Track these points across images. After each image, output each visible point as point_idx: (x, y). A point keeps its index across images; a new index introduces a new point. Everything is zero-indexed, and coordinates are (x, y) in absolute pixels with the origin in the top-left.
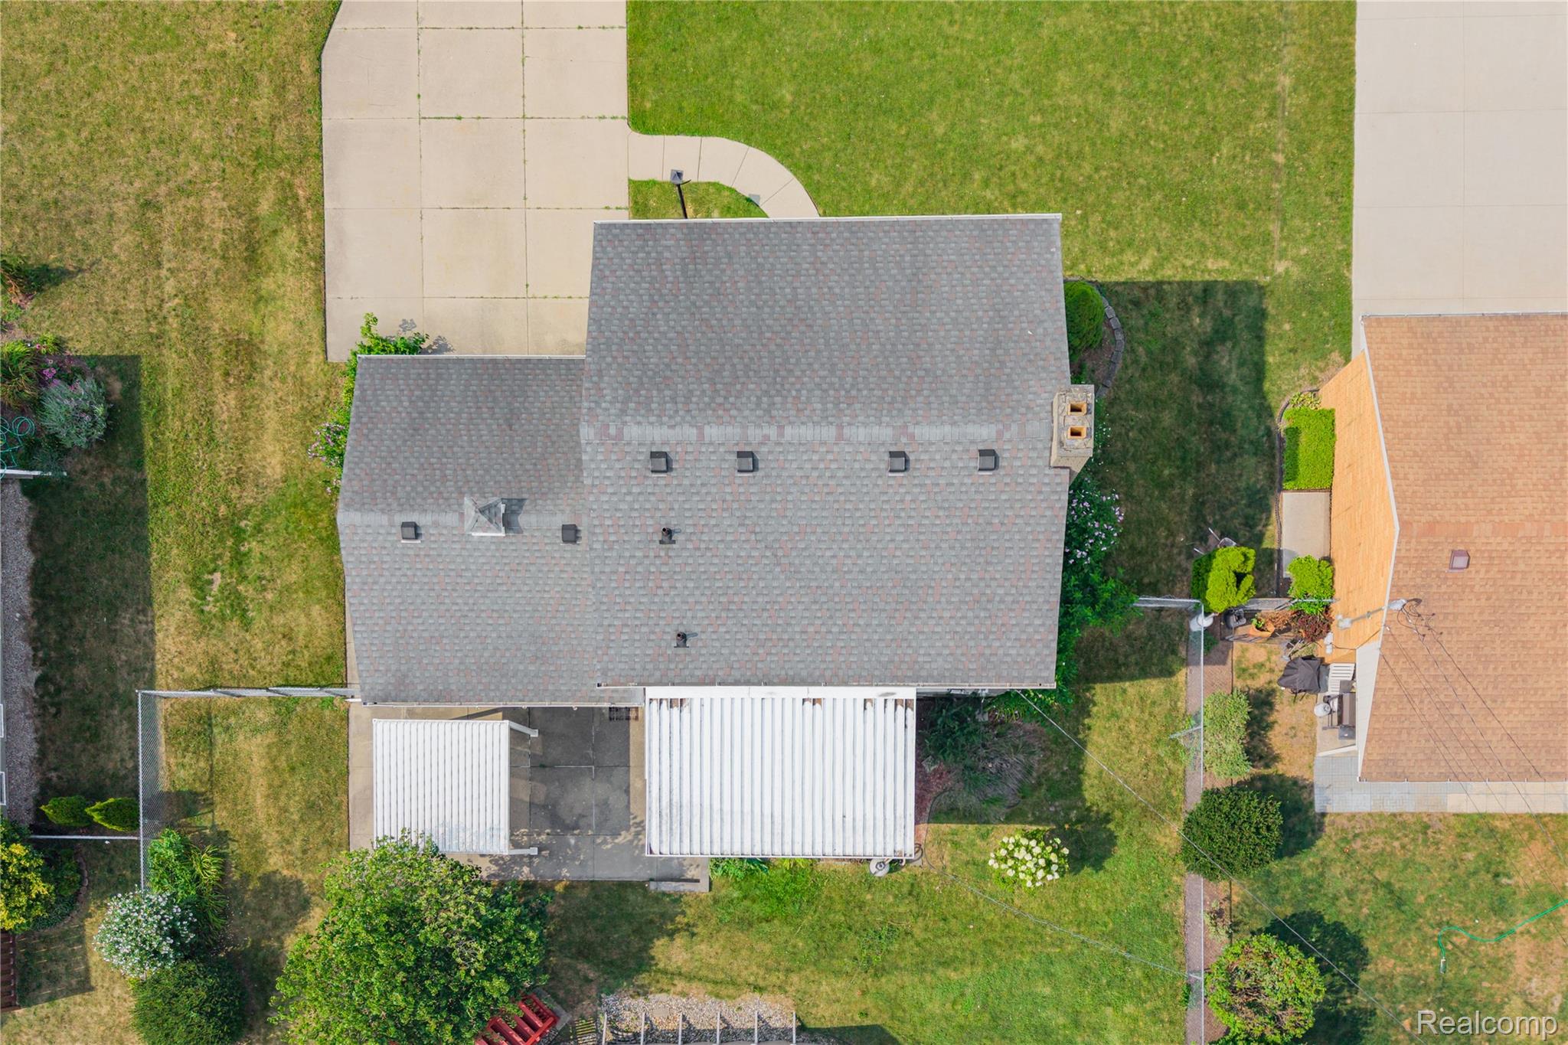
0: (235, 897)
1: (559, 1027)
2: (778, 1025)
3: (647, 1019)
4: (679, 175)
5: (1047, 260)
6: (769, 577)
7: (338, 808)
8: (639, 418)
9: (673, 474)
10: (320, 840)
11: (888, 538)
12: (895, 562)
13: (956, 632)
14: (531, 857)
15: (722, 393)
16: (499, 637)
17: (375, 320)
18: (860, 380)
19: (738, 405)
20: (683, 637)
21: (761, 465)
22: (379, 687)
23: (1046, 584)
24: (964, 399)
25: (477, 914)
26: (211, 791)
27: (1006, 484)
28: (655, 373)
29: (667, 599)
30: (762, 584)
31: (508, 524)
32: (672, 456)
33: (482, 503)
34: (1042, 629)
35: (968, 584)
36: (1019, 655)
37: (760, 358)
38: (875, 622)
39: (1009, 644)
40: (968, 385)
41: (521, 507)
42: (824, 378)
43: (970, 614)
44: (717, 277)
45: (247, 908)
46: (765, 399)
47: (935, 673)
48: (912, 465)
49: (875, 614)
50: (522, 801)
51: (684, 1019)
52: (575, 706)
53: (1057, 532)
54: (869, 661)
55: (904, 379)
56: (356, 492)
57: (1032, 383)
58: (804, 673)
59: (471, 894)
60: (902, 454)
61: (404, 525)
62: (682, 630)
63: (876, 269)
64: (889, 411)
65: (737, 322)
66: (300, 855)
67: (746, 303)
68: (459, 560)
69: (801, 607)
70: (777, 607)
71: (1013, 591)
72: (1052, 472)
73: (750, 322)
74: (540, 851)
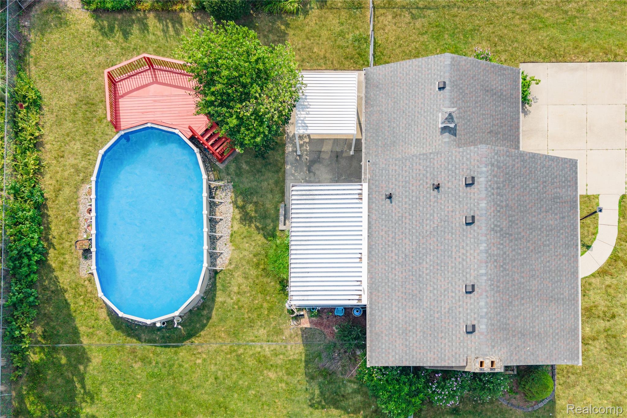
0: (278, 18)
1: (217, 163)
2: (218, 262)
3: (221, 203)
4: (601, 211)
5: (560, 358)
6: (418, 234)
7: (319, 65)
8: (490, 172)
9: (465, 187)
10: (305, 57)
11: (435, 287)
12: (424, 291)
13: (392, 320)
14: (296, 151)
15: (502, 210)
16: (394, 128)
17: (537, 84)
18: (508, 272)
19: (496, 217)
20: (390, 197)
21: (468, 227)
22: (372, 75)
23: (414, 359)
24: (499, 318)
25: (265, 113)
26: (327, 8)
27: (460, 338)
28: (511, 180)
29: (407, 189)
30: (414, 231)
31: (445, 129)
32: (473, 187)
33: (454, 115)
34: (394, 359)
35: (414, 324)
36: (382, 349)
37: (518, 228)
38: (397, 283)
39: (387, 344)
40: (505, 320)
41: (453, 135)
42: (508, 256)
43: (400, 326)
44: (554, 211)
45: (274, 23)
46: (499, 229)
47: (373, 312)
48: (469, 295)
49: (400, 283)
50: (322, 147)
51: (221, 220)
52: (363, 163)
53: (438, 362)
54: (379, 282)
55: (508, 292)
56: (459, 63)
57: (505, 348)
58: (373, 253)
59: (275, 110)
60: (473, 290)
61: (444, 83)
62: (394, 196)
63: (557, 282)
64: (493, 285)
65: (534, 219)
66: (297, 47)
67: (542, 224)
68: (429, 108)
69: (403, 249)
70: (404, 238)
71: (411, 345)
72: (465, 359)
73: (534, 224)
74: (299, 156)
